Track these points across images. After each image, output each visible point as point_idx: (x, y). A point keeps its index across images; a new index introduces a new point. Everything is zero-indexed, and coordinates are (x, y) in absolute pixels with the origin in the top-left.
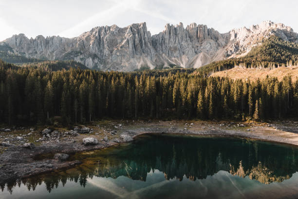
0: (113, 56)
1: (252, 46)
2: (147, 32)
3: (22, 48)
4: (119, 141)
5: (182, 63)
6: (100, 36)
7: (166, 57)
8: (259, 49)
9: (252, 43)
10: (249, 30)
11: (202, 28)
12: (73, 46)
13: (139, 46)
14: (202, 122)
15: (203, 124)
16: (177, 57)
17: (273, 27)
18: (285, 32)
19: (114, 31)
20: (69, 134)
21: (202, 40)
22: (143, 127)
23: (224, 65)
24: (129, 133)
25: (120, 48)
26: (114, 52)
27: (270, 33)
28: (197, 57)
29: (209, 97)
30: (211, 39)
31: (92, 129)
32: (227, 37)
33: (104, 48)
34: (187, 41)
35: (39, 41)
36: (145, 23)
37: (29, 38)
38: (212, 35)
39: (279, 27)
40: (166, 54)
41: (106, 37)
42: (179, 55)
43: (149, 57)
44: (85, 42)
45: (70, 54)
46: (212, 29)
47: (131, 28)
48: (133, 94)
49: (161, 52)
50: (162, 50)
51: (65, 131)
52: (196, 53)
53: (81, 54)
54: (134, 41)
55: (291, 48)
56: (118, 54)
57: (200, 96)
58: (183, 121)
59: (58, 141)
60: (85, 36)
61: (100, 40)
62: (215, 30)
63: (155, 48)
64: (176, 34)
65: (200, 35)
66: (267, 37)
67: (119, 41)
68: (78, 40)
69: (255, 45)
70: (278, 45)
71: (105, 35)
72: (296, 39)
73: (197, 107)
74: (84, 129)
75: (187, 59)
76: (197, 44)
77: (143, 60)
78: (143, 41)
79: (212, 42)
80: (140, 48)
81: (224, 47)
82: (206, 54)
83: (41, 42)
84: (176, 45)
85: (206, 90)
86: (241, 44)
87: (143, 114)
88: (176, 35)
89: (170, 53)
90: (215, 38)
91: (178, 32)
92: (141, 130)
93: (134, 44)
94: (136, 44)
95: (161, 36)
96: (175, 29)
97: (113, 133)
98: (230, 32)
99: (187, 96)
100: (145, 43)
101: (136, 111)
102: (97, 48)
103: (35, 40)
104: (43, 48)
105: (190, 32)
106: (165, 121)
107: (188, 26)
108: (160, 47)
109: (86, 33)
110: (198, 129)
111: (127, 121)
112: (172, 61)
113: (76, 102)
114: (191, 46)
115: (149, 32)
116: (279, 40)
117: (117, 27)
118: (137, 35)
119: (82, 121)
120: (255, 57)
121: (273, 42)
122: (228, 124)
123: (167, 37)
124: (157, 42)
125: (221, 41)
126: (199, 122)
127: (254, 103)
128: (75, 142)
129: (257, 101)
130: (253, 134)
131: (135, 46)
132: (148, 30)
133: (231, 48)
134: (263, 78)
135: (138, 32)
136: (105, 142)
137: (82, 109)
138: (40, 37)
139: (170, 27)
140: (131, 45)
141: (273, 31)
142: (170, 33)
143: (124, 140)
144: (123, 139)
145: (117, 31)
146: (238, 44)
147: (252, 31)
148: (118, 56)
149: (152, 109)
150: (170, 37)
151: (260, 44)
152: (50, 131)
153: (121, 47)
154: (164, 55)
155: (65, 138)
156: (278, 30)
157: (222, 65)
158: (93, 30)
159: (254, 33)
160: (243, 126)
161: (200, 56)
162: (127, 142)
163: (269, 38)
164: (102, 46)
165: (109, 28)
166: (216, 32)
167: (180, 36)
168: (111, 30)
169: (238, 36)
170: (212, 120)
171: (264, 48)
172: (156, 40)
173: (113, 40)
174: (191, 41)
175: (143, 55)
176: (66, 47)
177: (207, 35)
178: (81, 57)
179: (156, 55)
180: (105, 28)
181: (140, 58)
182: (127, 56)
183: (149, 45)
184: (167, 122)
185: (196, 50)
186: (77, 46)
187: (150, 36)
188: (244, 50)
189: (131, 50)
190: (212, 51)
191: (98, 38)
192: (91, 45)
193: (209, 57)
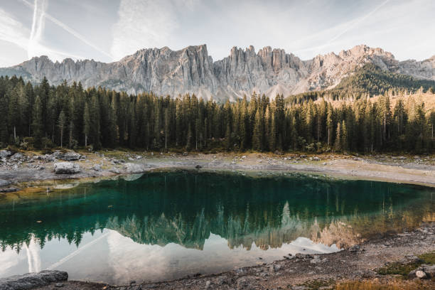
0: (163, 87)
1: (342, 77)
2: (207, 57)
6: (146, 61)
7: (232, 90)
8: (351, 80)
9: (342, 73)
10: (338, 57)
11: (279, 53)
12: (111, 73)
13: (197, 75)
14: (260, 154)
15: (260, 156)
16: (246, 89)
17: (370, 53)
18: (384, 59)
19: (165, 54)
20: (40, 159)
21: (278, 69)
22: (172, 160)
23: (305, 97)
24: (145, 165)
25: (171, 77)
26: (164, 82)
27: (365, 59)
28: (271, 91)
30: (290, 67)
31: (84, 157)
32: (310, 66)
33: (151, 76)
34: (258, 69)
35: (66, 66)
36: (205, 45)
37: (54, 62)
38: (291, 62)
39: (376, 53)
40: (231, 86)
41: (154, 63)
42: (248, 87)
43: (209, 89)
44: (127, 68)
45: (106, 83)
46: (291, 54)
47: (187, 52)
49: (225, 83)
50: (227, 81)
51: (34, 155)
52: (270, 84)
53: (121, 83)
54: (191, 69)
55: (392, 79)
56: (170, 84)
57: (257, 118)
58: (232, 153)
59: (16, 167)
60: (127, 61)
61: (147, 66)
62: (296, 56)
63: (217, 77)
65: (276, 62)
66: (361, 66)
67: (171, 68)
68: (118, 64)
69: (345, 76)
70: (375, 74)
71: (153, 60)
72: (398, 69)
73: (253, 133)
74: (69, 154)
75: (259, 92)
76: (272, 74)
77: (202, 92)
78: (203, 69)
79: (292, 71)
80: (198, 77)
81: (306, 78)
82: (283, 87)
83: (69, 67)
84: (245, 74)
86: (328, 74)
87: (177, 144)
88: (245, 61)
89: (237, 84)
90: (295, 66)
91: (248, 58)
93: (191, 72)
94: (193, 72)
95: (226, 63)
96: (244, 54)
98: (314, 59)
101: (166, 140)
102: (142, 77)
103: (62, 64)
104: (72, 74)
105: (263, 58)
107: (261, 50)
108: (225, 76)
109: (128, 56)
111: (152, 153)
112: (240, 94)
114: (264, 76)
115: (210, 57)
116: (377, 69)
117: (169, 50)
118: (194, 60)
119: (71, 145)
120: (346, 89)
121: (368, 71)
122: (298, 157)
123: (233, 63)
124: (219, 70)
125: (303, 70)
126: (255, 154)
127: (335, 127)
128: (42, 169)
129: (339, 125)
130: (331, 168)
131: (191, 75)
132: (209, 55)
135: (197, 56)
136: (92, 171)
138: (68, 61)
139: (237, 51)
140: (186, 74)
141: (369, 58)
142: (237, 60)
144: (126, 169)
145: (169, 55)
146: (324, 74)
147: (342, 58)
148: (169, 87)
149: (189, 136)
150: (237, 64)
151: (352, 74)
152: (9, 153)
153: (174, 76)
154: (229, 86)
155: (28, 164)
156: (375, 56)
157: (301, 96)
158: (138, 53)
159: (345, 60)
160: (318, 160)
161: (275, 90)
163: (364, 67)
164: (148, 74)
165: (159, 51)
166: (297, 58)
167: (250, 63)
168: (161, 53)
169: (324, 64)
171: (357, 78)
172: (219, 68)
173: (163, 66)
174: (264, 70)
175: (203, 86)
176: (102, 74)
177: (284, 63)
178: (121, 87)
179: (219, 87)
180: (154, 51)
181: (198, 90)
182: (181, 87)
183: (210, 73)
184: (210, 155)
185: (271, 81)
186: (116, 74)
187: (211, 62)
188: (332, 82)
189: (186, 79)
190: (291, 82)
191: (144, 64)
192: (135, 73)
193: (287, 90)
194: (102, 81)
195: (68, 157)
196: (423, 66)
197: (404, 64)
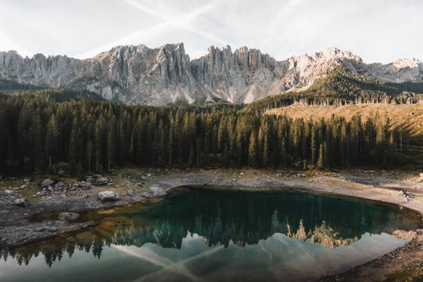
0: (140, 85)
1: (315, 78)
2: (184, 56)
3: (13, 70)
4: (147, 196)
5: (230, 96)
6: (122, 58)
7: (209, 89)
8: (323, 82)
9: (314, 74)
10: (311, 58)
11: (255, 53)
12: (85, 70)
13: (174, 74)
14: (255, 171)
15: (255, 174)
16: (223, 89)
17: (340, 55)
18: (353, 62)
19: (141, 52)
20: (80, 186)
21: (254, 69)
22: (179, 177)
23: (282, 100)
24: (161, 186)
25: (149, 75)
26: (141, 80)
27: (336, 62)
28: (248, 91)
29: (263, 140)
30: (266, 67)
31: (111, 180)
32: (284, 65)
33: (127, 74)
34: (235, 69)
35: (37, 62)
36: (182, 44)
37: (24, 57)
38: (266, 62)
39: (346, 56)
40: (209, 85)
41: (131, 60)
42: (225, 87)
43: (187, 88)
44: (102, 65)
45: (80, 80)
46: (267, 55)
47: (164, 50)
48: (167, 135)
49: (202, 82)
50: (204, 80)
51: (73, 183)
52: (247, 84)
53: (96, 80)
54: (168, 67)
55: (360, 82)
56: (147, 82)
57: (252, 139)
58: (230, 169)
59: (64, 196)
60: (102, 58)
61: (123, 64)
62: (271, 56)
63: (194, 75)
64: (222, 60)
65: (252, 62)
66: (332, 68)
67: (148, 66)
68: (92, 61)
69: (318, 77)
70: (344, 77)
71: (129, 57)
72: (366, 71)
73: (248, 152)
74: (99, 180)
75: (236, 92)
76: (248, 73)
77: (180, 90)
78: (180, 67)
79: (267, 71)
80: (175, 75)
81: (281, 78)
82: (259, 86)
83: (40, 63)
84: (222, 73)
85: (260, 131)
86: (301, 75)
87: (180, 161)
89: (214, 84)
90: (271, 66)
91: (225, 57)
92: (177, 181)
93: (168, 71)
94: (170, 71)
95: (203, 61)
96: (221, 53)
97: (139, 185)
98: (288, 59)
99: (236, 138)
100: (182, 70)
101: (170, 156)
102: (118, 74)
103: (32, 60)
104: (44, 70)
105: (240, 57)
106: (207, 170)
107: (237, 50)
108: (202, 75)
109: (103, 53)
110: (250, 180)
111: (159, 170)
113: (90, 144)
114: (240, 75)
115: (187, 55)
116: (346, 72)
117: (146, 48)
118: (171, 59)
119: (97, 169)
120: (318, 91)
121: (339, 74)
122: (287, 173)
123: (210, 62)
124: (197, 69)
125: (278, 70)
126: (251, 171)
127: (318, 147)
128: (88, 197)
129: (321, 146)
130: (317, 185)
131: (169, 73)
132: (186, 53)
133: (289, 79)
134: (328, 117)
135: (174, 54)
136: (128, 197)
137: (98, 153)
138: (39, 56)
139: (214, 51)
140: (163, 72)
141: (339, 61)
142: (214, 59)
143: (155, 194)
144: (153, 192)
145: (145, 53)
146: (298, 75)
147: (315, 59)
148: (146, 85)
149: (192, 154)
150: (214, 64)
151: (324, 76)
152: (52, 182)
153: (151, 74)
154: (206, 85)
155: (73, 192)
156: (345, 59)
157: (279, 100)
158: (113, 50)
159: (317, 62)
160: (305, 177)
161: (252, 89)
162: (158, 197)
163: (335, 69)
164: (124, 71)
165: (135, 48)
166: (272, 59)
167: (226, 62)
168: (138, 50)
169: (298, 65)
170: (266, 169)
171: (329, 81)
172: (196, 67)
173: (140, 64)
174: (240, 69)
175: (180, 85)
176: (76, 71)
177: (260, 63)
178: (97, 84)
179: (196, 85)
180: (130, 48)
181: (175, 88)
182: (158, 86)
183: (187, 72)
184: (210, 171)
185: (247, 80)
186: (91, 71)
187: (189, 61)
188: (305, 82)
189: (163, 77)
190: (266, 82)
191: (120, 61)
192: (110, 70)
193: (263, 89)
194: (76, 78)
195: (99, 182)
196: (388, 69)
197: (371, 67)
